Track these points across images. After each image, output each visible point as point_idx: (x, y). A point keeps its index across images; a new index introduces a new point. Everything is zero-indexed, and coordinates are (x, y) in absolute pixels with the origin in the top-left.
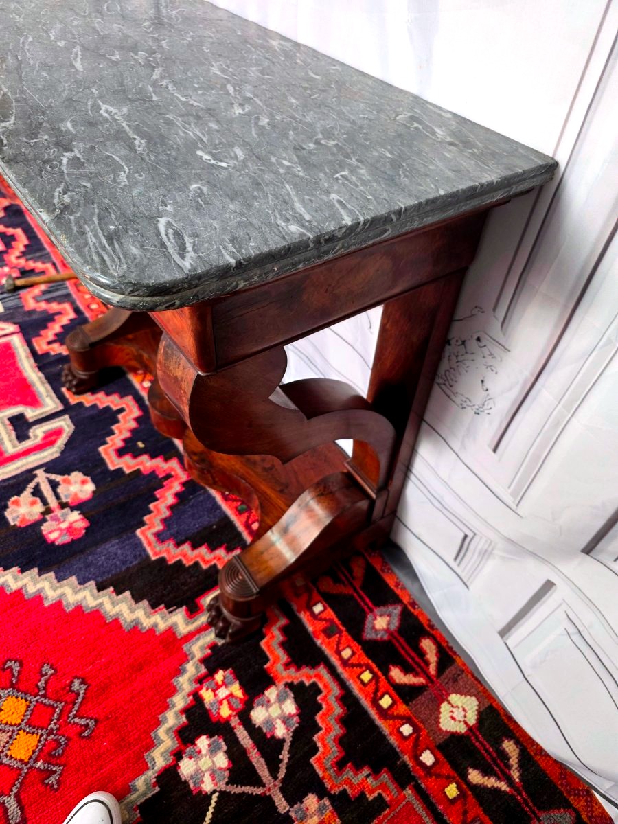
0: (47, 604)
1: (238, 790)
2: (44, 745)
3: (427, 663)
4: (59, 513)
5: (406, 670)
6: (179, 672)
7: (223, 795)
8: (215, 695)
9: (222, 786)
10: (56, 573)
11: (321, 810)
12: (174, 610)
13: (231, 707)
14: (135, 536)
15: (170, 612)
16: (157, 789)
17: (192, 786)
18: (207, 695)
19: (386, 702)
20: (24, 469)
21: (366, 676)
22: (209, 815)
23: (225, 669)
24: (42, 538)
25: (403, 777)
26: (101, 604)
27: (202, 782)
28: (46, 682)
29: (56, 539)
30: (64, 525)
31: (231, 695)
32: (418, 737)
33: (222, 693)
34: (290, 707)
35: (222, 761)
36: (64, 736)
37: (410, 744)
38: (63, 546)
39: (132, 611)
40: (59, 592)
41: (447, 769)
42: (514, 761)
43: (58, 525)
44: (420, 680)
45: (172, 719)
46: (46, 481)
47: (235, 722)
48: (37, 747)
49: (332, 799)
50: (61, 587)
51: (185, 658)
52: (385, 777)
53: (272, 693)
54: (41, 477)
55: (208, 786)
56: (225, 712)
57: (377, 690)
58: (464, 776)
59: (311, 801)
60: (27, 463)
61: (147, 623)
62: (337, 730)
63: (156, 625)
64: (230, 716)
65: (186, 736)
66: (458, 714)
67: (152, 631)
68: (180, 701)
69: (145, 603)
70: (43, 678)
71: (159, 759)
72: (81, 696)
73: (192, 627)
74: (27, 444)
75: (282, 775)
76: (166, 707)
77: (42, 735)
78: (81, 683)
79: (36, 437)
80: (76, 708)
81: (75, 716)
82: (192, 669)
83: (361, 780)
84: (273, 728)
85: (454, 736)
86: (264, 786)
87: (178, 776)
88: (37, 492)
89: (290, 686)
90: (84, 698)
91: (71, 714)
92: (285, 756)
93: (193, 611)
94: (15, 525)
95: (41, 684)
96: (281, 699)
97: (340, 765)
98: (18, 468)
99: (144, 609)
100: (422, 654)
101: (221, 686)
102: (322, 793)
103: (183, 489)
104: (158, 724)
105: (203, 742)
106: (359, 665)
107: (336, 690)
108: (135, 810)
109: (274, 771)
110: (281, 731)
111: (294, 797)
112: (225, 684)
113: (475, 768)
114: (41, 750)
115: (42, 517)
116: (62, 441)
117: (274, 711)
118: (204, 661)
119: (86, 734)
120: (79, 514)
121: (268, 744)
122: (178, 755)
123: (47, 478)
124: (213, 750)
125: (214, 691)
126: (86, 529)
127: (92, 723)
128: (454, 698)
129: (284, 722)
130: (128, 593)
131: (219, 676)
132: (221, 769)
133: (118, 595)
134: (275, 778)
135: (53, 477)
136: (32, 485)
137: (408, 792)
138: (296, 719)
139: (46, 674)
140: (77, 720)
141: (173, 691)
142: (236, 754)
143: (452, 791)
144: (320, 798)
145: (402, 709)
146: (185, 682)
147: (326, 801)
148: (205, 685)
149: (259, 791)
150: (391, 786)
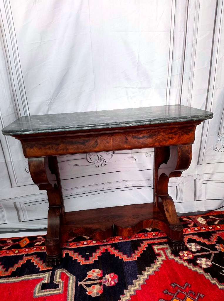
0: (141, 289)
1: (212, 258)
2: (191, 297)
3: (189, 221)
4: (103, 280)
5: (190, 224)
6: (177, 262)
7: (212, 261)
8: (186, 256)
9: (210, 261)
10: (129, 285)
11: (219, 246)
12: (157, 259)
13: (190, 254)
14: (125, 262)
15: (157, 260)
16: (209, 273)
17: (209, 266)
18: (185, 258)
19: (196, 229)
20: (74, 288)
21: (189, 230)
22: (217, 265)
23: (179, 253)
24: (112, 287)
25: (214, 232)
26: (147, 274)
27: (209, 264)
28: (169, 292)
29: (115, 283)
30: (110, 280)
31: (187, 254)
32: (205, 227)
33: (186, 255)
34: (193, 244)
35: (204, 259)
36: (189, 291)
37: (207, 229)
38: (119, 281)
39: (153, 268)
40: (137, 285)
41: (214, 226)
42: (214, 218)
43: (109, 281)
44: (193, 223)
45: (190, 266)
46: (85, 282)
47: (194, 255)
48: (191, 298)
49: (216, 244)
50: (135, 284)
51: (173, 260)
52: (213, 235)
53: (189, 246)
54: (82, 283)
55: (210, 263)
56: (191, 256)
57: (193, 230)
58: (215, 224)
59: (217, 247)
60: (72, 287)
61: (159, 265)
62: (201, 238)
63: (160, 264)
64: (192, 255)
65: (195, 264)
66: (202, 221)
67: (161, 265)
68: (185, 264)
69: (152, 264)
70: (168, 293)
71: (201, 271)
72: (177, 285)
73: (164, 256)
74: (61, 285)
75: (210, 250)
76: (186, 267)
77: (187, 297)
78: (173, 284)
79: (60, 282)
80: (181, 287)
81: (183, 287)
82: (177, 259)
83: (214, 239)
84: (198, 248)
85: (207, 223)
86: (212, 253)
87: (206, 269)
88: (89, 286)
89: (187, 243)
90: (178, 285)
91: (182, 288)
92: (205, 248)
93: (159, 255)
94: (100, 294)
95: (170, 294)
96: (191, 245)
97: (209, 240)
98: (72, 290)
99: (154, 265)
100: (187, 221)
101: (184, 255)
102: (215, 245)
103: (114, 248)
104: (191, 269)
105: (198, 262)
106: (186, 230)
107: (191, 235)
108: (213, 279)
109: (209, 251)
110: (199, 247)
111: (216, 250)
112: (183, 254)
113: (214, 222)
114: (192, 298)
115: (102, 286)
116: (68, 274)
117: (193, 247)
118: (175, 256)
119: (190, 285)
120: (107, 275)
121: (202, 250)
122: (201, 267)
123: (84, 281)
124: (201, 260)
125: (185, 256)
126: (115, 274)
127: (187, 284)
128: (198, 220)
129: (197, 246)
130: (146, 268)
131: (181, 254)
132: (206, 260)
133: (146, 270)
134: (210, 251)
135: (85, 280)
136: (84, 287)
137: (217, 232)
138: (196, 244)
139: (167, 292)
140: (185, 287)
141: (182, 264)
142: (203, 256)
143: (218, 227)
144: (216, 245)
145: (199, 228)
146: (180, 262)
147: (217, 245)
148: (183, 257)
149: (213, 254)
150: (215, 234)
